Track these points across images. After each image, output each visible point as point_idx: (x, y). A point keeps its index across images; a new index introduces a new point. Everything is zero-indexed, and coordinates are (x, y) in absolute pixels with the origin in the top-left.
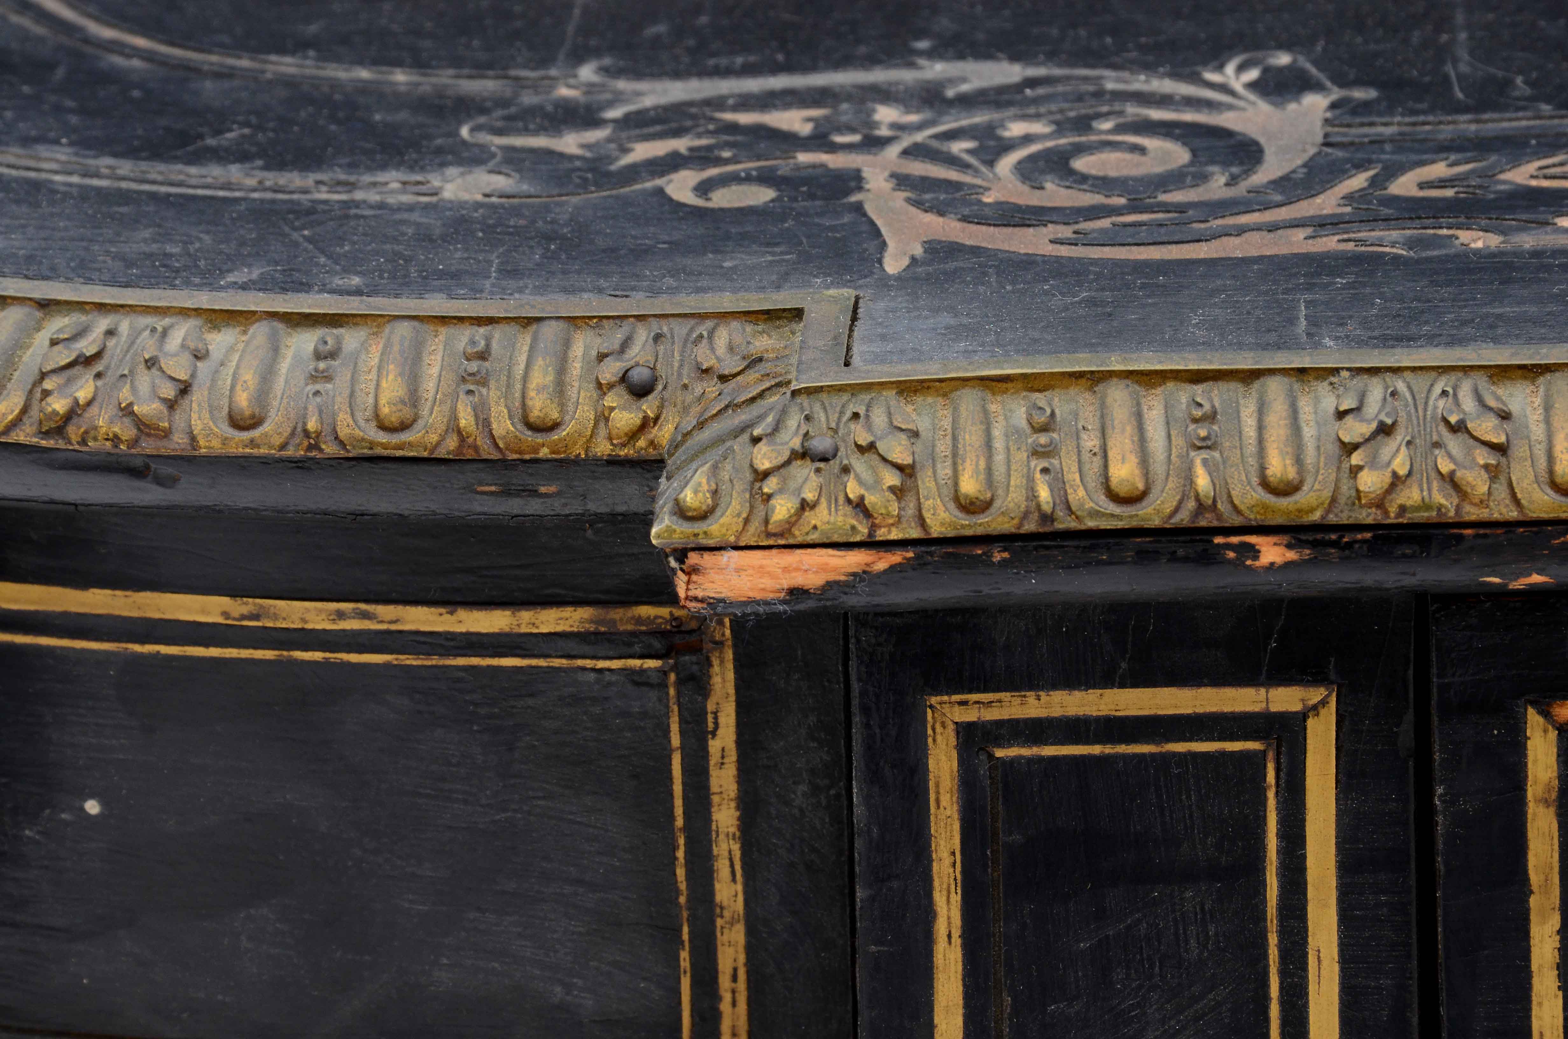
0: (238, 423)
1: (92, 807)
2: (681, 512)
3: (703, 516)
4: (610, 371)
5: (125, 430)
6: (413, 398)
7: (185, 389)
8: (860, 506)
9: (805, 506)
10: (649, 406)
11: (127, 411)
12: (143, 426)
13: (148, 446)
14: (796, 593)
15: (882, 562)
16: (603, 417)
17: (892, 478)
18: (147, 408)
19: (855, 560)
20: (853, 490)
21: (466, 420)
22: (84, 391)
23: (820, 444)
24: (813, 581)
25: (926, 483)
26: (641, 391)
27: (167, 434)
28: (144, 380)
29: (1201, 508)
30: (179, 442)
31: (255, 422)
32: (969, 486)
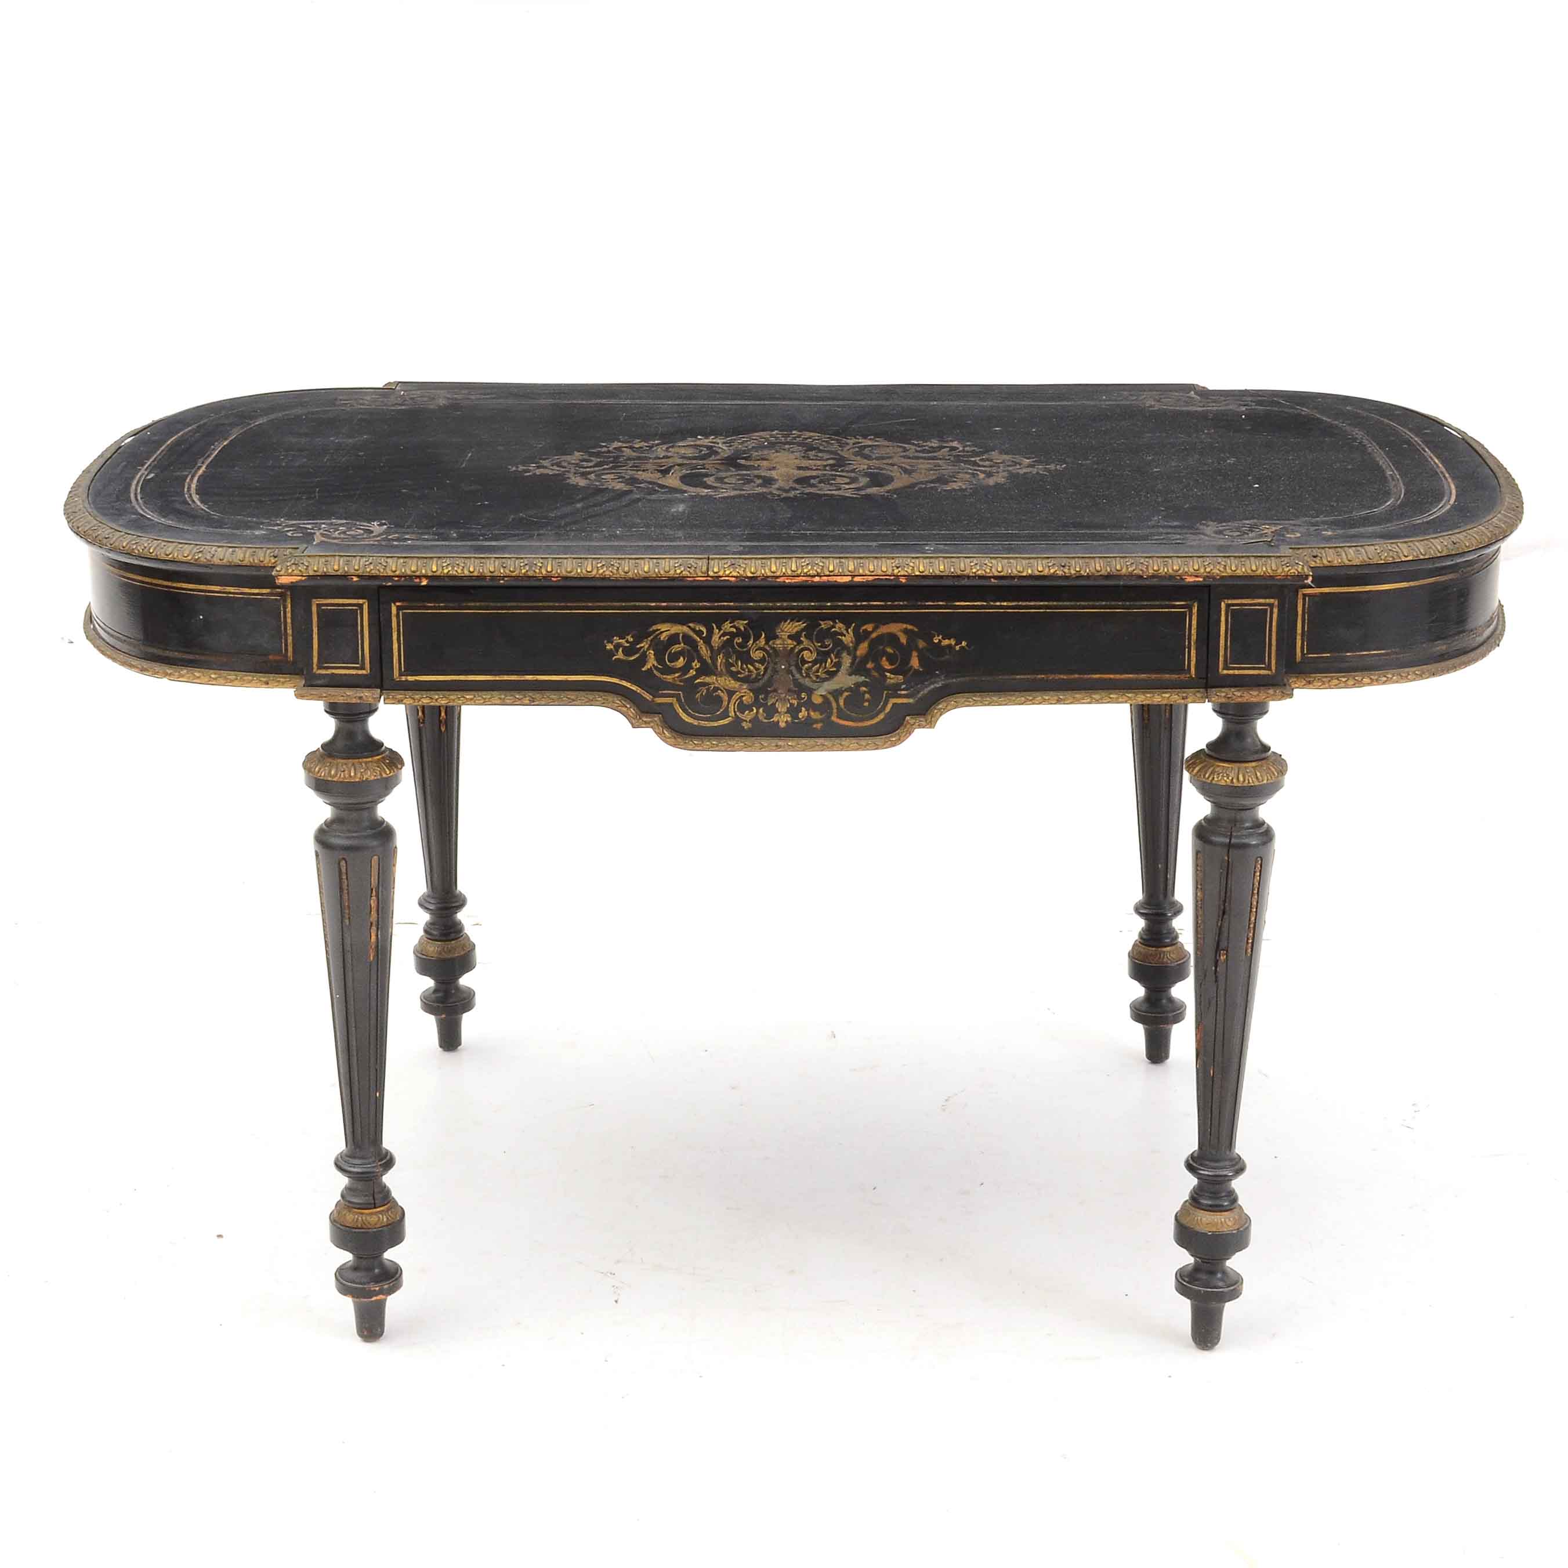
0: (220, 560)
1: (201, 617)
2: (277, 571)
3: (280, 571)
4: (272, 554)
5: (205, 560)
6: (244, 557)
7: (214, 555)
8: (300, 571)
9: (293, 570)
10: (276, 559)
11: (206, 558)
12: (208, 560)
13: (209, 563)
14: (292, 583)
15: (304, 578)
16: (270, 560)
17: (305, 567)
18: (208, 558)
19: (299, 578)
20: (300, 568)
21: (252, 561)
22: (200, 555)
23: (296, 562)
24: (294, 581)
25: (310, 568)
26: (275, 557)
27: (210, 561)
28: (208, 554)
29: (346, 572)
30: (212, 563)
31: (223, 560)
32: (315, 569)
